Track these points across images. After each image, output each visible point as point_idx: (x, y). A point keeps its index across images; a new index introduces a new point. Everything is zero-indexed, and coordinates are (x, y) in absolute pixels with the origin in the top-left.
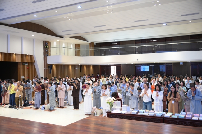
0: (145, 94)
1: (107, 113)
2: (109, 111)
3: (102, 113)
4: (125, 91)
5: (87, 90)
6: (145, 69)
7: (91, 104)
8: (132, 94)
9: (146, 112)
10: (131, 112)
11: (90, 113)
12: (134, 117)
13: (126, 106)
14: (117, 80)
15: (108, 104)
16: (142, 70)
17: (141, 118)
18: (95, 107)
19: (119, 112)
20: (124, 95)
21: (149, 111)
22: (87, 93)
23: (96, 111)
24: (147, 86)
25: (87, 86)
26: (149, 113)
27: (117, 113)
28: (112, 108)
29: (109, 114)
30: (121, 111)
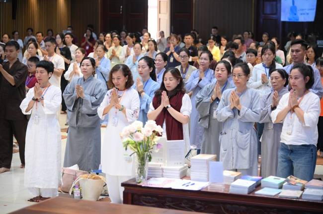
0: (292, 110)
1: (123, 189)
2: (134, 180)
3: (106, 194)
4: (207, 100)
5: (40, 94)
6: (299, 13)
7: (59, 152)
8: (236, 111)
9: (292, 187)
10: (228, 186)
11: (54, 190)
12: (240, 205)
13: (207, 162)
14: (175, 54)
15: (131, 150)
16: (285, 17)
17: (271, 208)
18: (75, 167)
19: (177, 184)
20: (203, 118)
21: (304, 182)
22: (39, 104)
23: (78, 186)
24: (301, 79)
25: (41, 73)
26: (303, 189)
27: (170, 189)
28: (146, 169)
29: (133, 195)
30: (185, 181)
